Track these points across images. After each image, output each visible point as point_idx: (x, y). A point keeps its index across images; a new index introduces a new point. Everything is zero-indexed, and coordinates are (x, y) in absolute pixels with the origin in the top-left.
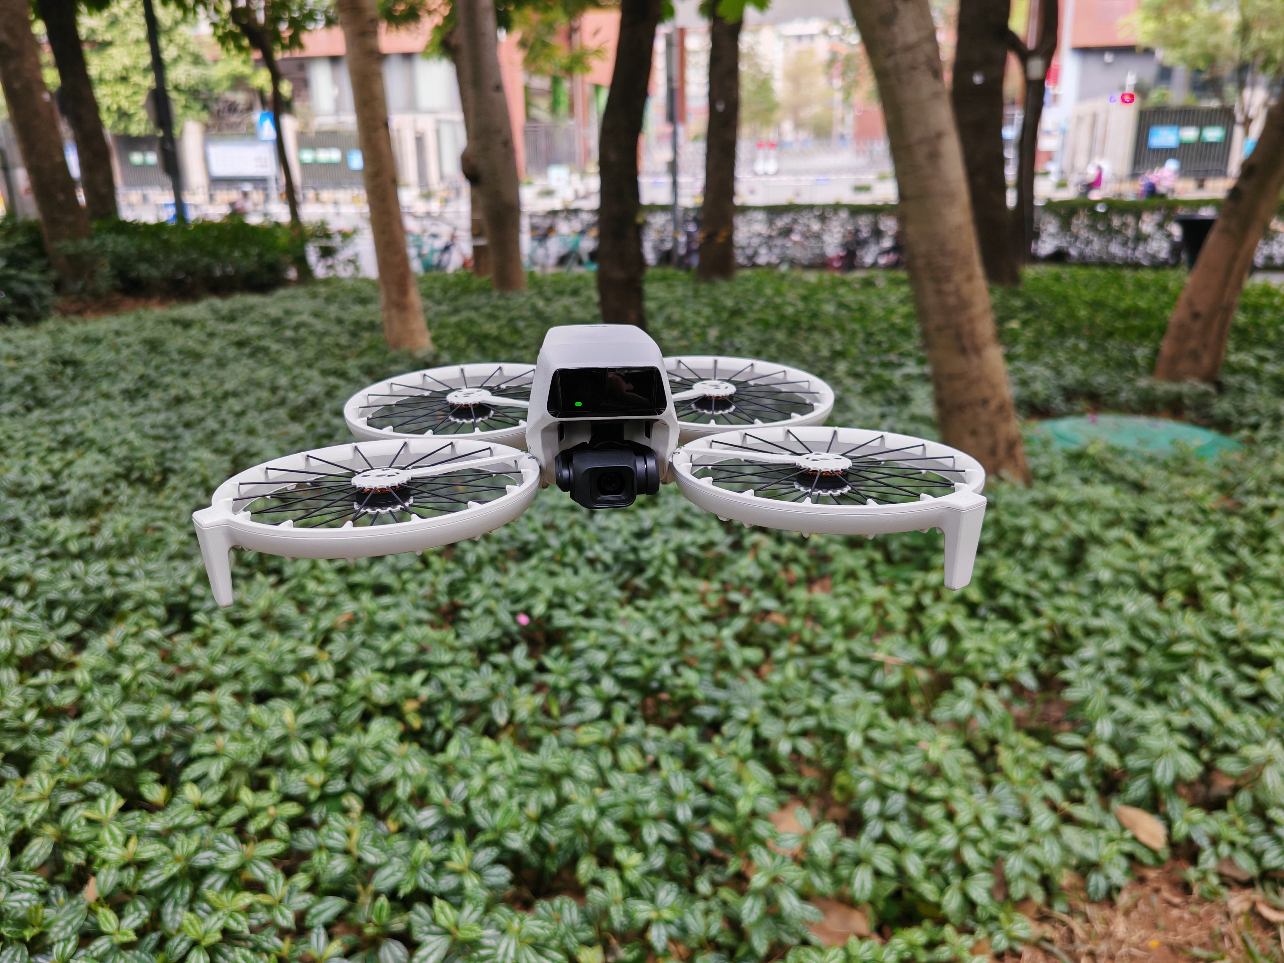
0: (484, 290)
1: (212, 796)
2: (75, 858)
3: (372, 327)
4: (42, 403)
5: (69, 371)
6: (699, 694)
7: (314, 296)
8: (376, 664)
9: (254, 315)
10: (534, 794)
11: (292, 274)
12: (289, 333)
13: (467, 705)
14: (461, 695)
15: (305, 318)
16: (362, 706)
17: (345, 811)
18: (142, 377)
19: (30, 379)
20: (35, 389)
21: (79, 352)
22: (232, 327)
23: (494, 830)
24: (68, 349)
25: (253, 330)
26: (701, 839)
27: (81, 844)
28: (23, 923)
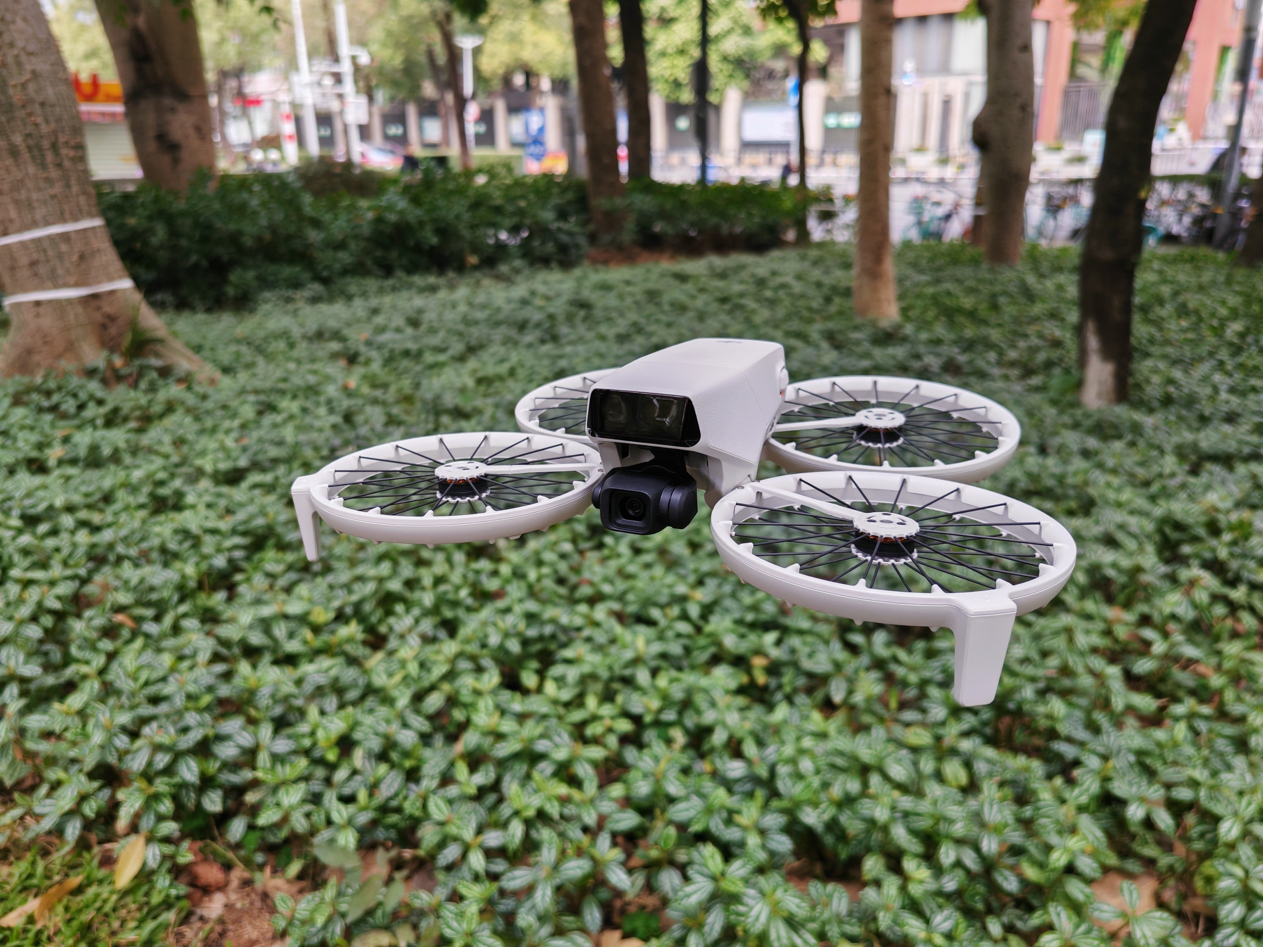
0: (975, 262)
1: (566, 695)
2: (458, 715)
3: (847, 293)
4: (555, 339)
5: (582, 313)
6: (1063, 728)
7: (803, 258)
8: (737, 615)
9: (744, 275)
10: (841, 778)
11: (791, 235)
12: (768, 294)
13: (810, 675)
14: (807, 664)
15: (789, 279)
16: (712, 650)
17: (669, 742)
18: (635, 324)
19: (551, 317)
20: (552, 326)
21: (593, 297)
22: (721, 284)
23: (791, 799)
24: (587, 294)
25: (736, 288)
26: (1006, 879)
27: (465, 706)
28: (406, 754)
